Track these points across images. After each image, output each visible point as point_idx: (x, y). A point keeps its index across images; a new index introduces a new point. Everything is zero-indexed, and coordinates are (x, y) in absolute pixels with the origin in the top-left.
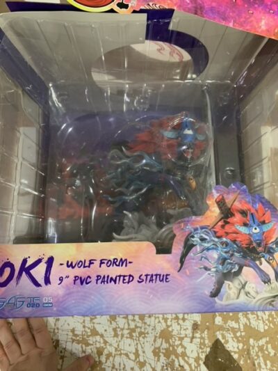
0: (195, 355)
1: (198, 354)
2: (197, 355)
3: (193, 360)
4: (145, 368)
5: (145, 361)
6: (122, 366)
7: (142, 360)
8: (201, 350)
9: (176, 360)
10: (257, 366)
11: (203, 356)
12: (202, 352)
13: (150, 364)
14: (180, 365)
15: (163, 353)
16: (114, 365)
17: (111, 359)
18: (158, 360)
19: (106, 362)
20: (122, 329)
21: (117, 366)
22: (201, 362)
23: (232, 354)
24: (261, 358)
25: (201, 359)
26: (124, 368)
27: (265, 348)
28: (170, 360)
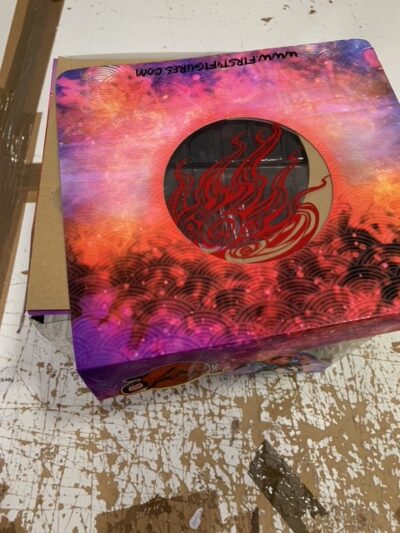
0: (236, 462)
1: (241, 460)
2: (238, 462)
3: (235, 468)
4: (170, 481)
5: (171, 472)
6: (140, 479)
7: (166, 470)
8: (243, 456)
9: (212, 469)
10: (319, 476)
11: (247, 464)
12: (245, 458)
13: (177, 475)
14: (216, 476)
15: (194, 460)
16: (129, 477)
17: (126, 469)
18: (188, 470)
19: (119, 474)
20: (141, 430)
21: (133, 480)
22: (245, 472)
23: (286, 459)
24: (324, 465)
25: (245, 467)
26: (142, 482)
27: (328, 451)
28: (204, 469)
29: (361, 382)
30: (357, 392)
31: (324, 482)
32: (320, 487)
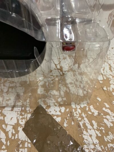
1: (18, 120)
2: (16, 122)
3: (12, 127)
8: (21, 117)
10: (82, 127)
11: (23, 123)
22: (20, 129)
23: (55, 117)
24: (86, 119)
25: (21, 125)
27: (87, 109)
30: (102, 75)
31: (87, 132)
32: (84, 136)
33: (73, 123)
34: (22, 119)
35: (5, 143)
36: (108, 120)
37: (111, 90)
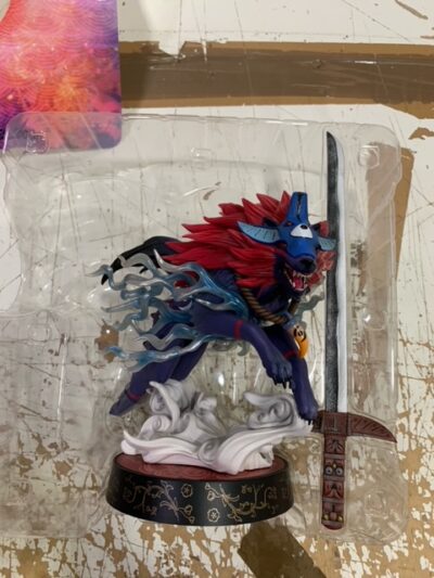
0: (222, 536)
1: (228, 534)
3: (219, 545)
4: (124, 563)
5: (125, 549)
6: (80, 559)
7: (118, 547)
9: (185, 546)
10: (342, 556)
11: (237, 539)
13: (133, 554)
14: (192, 556)
15: (159, 532)
16: (64, 555)
17: (60, 545)
18: (151, 547)
19: (50, 551)
20: (80, 490)
21: (70, 559)
22: (234, 550)
23: (295, 533)
25: (234, 544)
26: (83, 563)
28: (173, 545)
29: (417, 420)
30: (410, 434)
31: (349, 564)
32: (342, 572)
33: (326, 548)
34: (235, 531)
35: (211, 572)
36: (391, 547)
37: (418, 481)
